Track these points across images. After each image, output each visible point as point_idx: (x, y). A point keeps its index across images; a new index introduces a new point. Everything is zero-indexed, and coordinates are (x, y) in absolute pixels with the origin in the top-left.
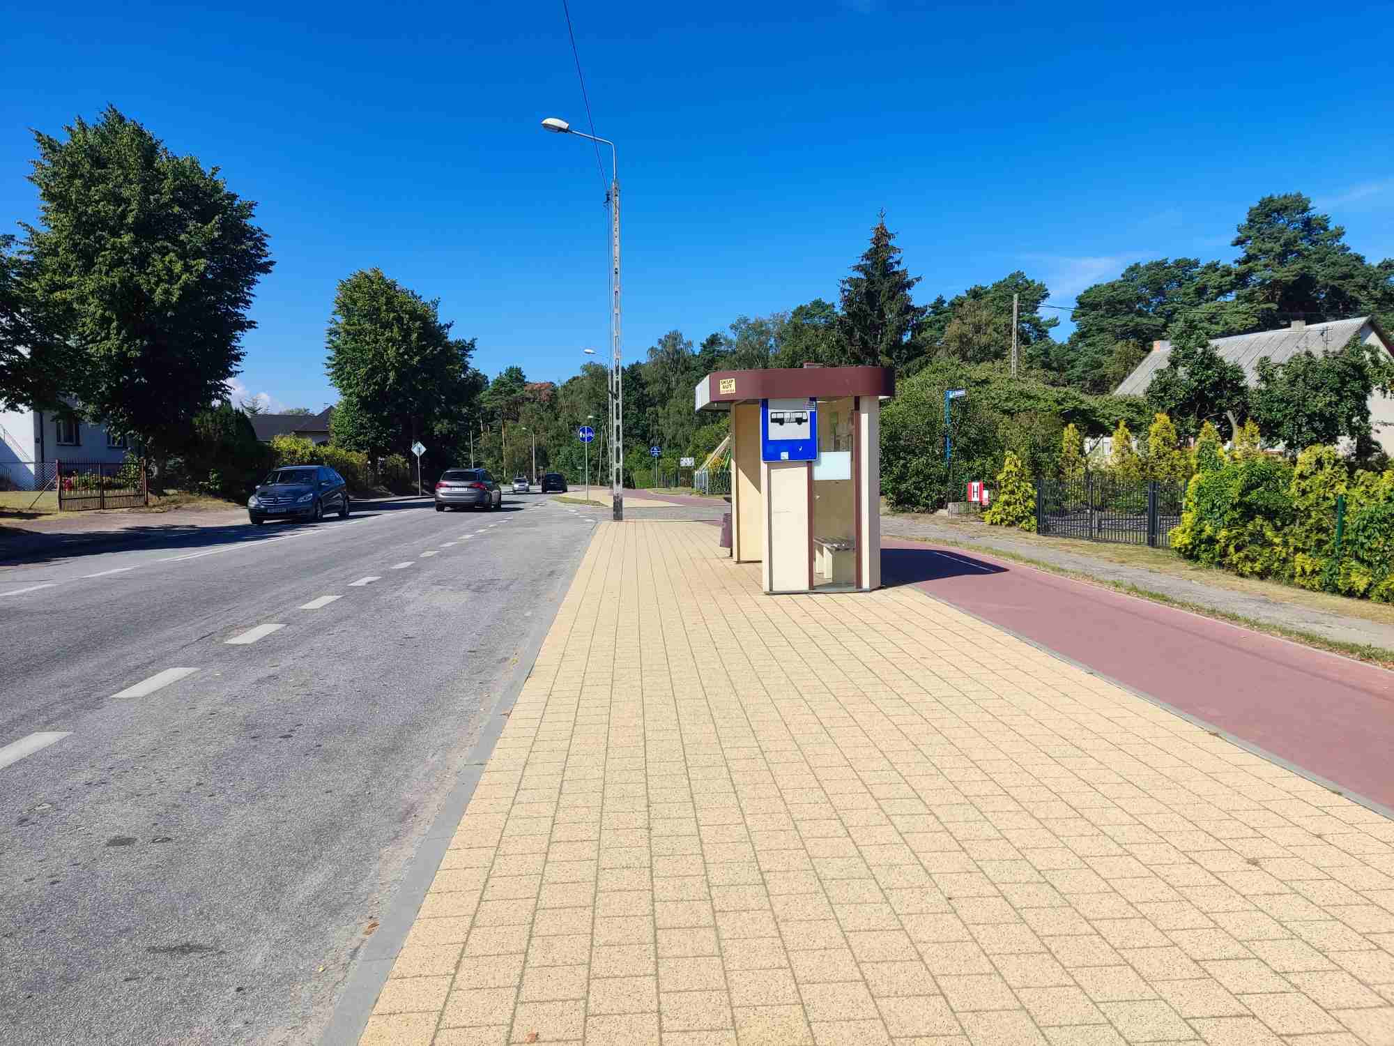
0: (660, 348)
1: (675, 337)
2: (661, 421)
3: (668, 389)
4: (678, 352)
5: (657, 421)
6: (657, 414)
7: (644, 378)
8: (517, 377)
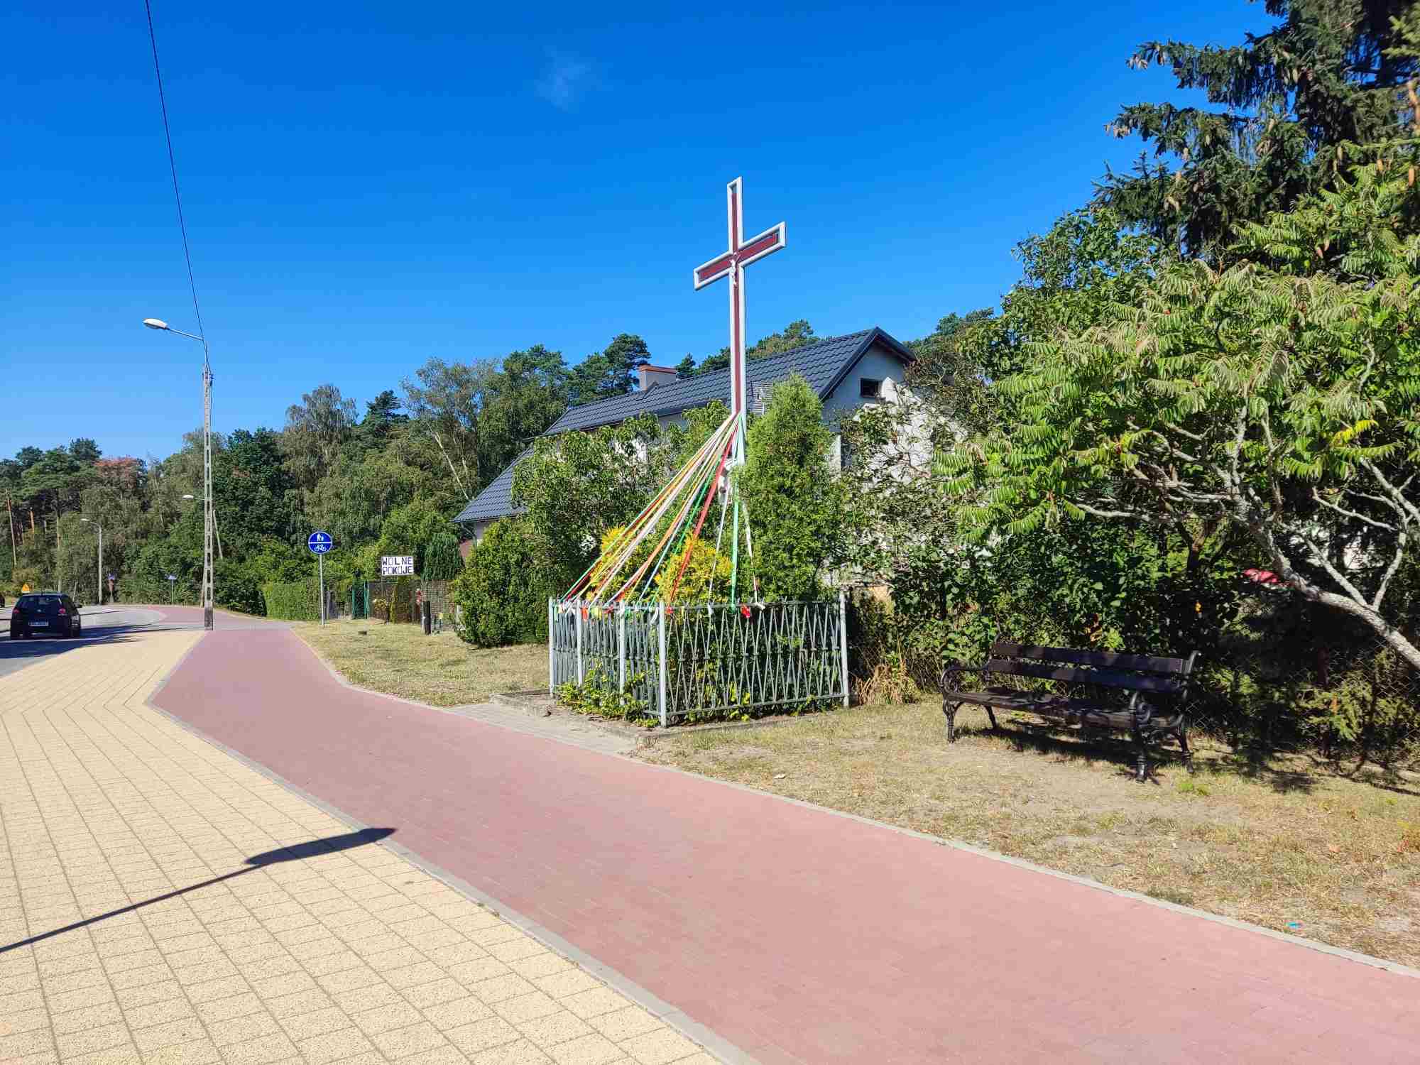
0: (305, 406)
1: (329, 394)
2: (307, 509)
3: (320, 463)
4: (332, 414)
5: (302, 511)
6: (302, 501)
7: (281, 449)
8: (87, 452)
